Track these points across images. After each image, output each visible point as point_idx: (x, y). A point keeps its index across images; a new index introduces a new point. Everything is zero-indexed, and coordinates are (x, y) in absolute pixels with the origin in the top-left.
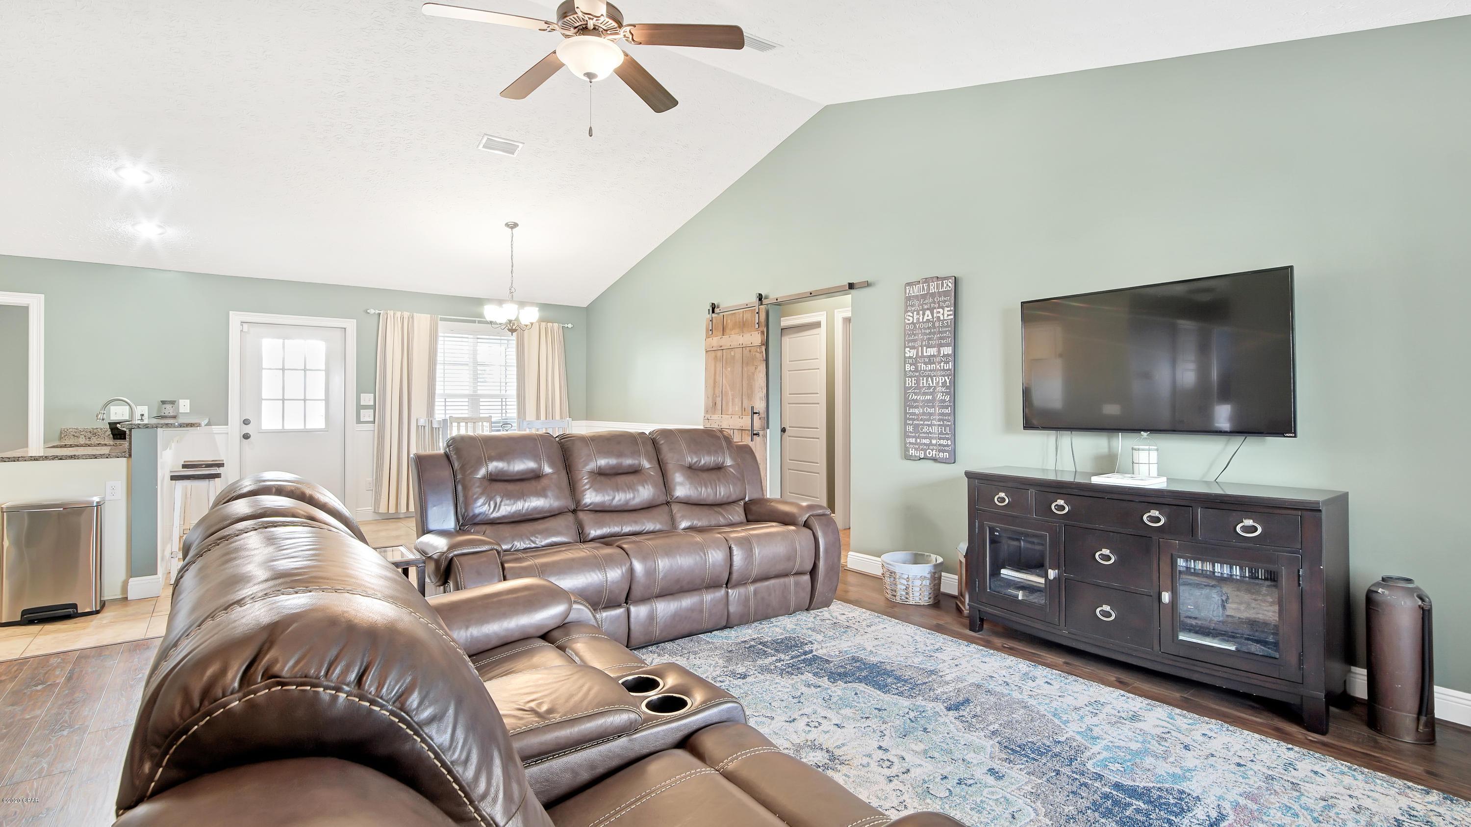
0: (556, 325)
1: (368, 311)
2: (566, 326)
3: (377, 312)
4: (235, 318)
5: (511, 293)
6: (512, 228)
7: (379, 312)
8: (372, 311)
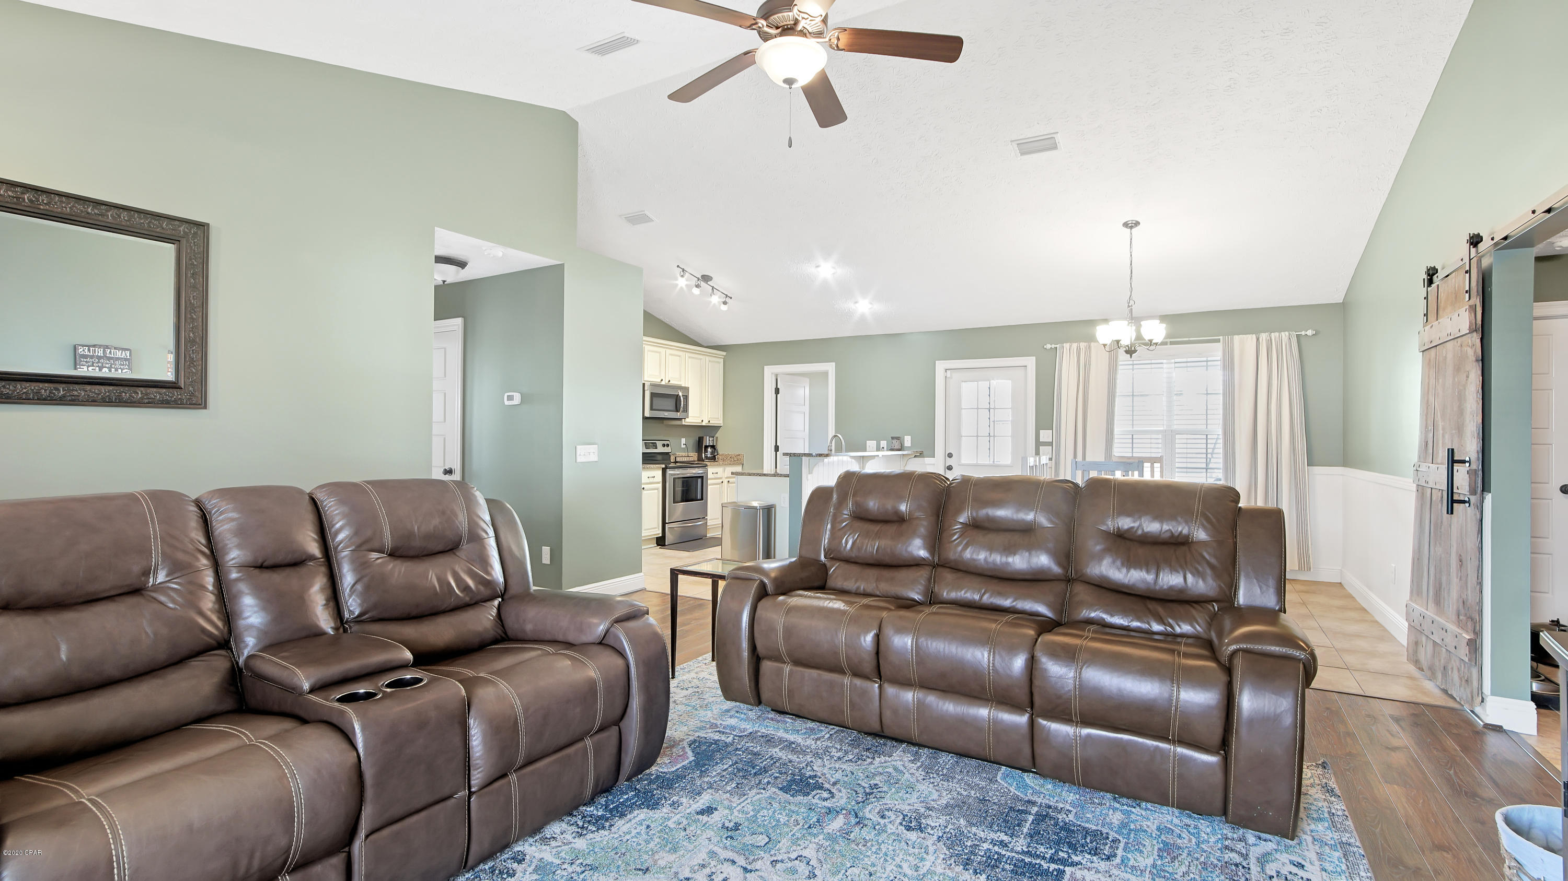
0: (1285, 335)
1: (1045, 347)
2: (1303, 333)
3: (1053, 346)
4: (940, 366)
5: (1129, 306)
6: (1131, 228)
7: (1056, 346)
8: (1048, 346)
